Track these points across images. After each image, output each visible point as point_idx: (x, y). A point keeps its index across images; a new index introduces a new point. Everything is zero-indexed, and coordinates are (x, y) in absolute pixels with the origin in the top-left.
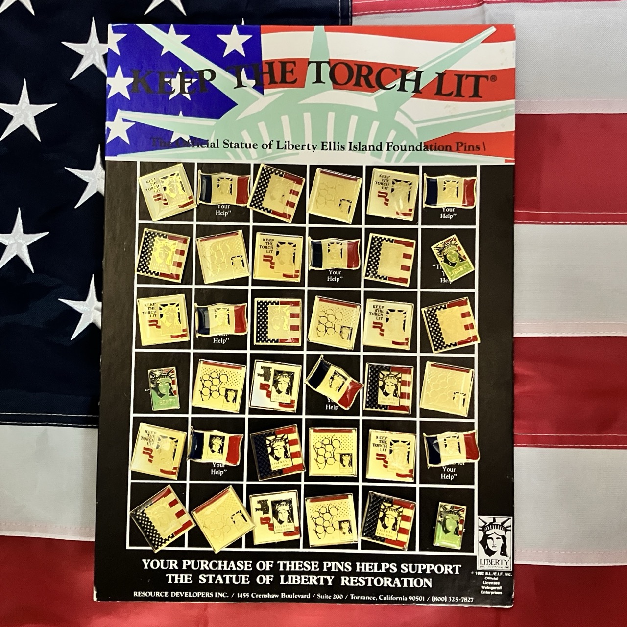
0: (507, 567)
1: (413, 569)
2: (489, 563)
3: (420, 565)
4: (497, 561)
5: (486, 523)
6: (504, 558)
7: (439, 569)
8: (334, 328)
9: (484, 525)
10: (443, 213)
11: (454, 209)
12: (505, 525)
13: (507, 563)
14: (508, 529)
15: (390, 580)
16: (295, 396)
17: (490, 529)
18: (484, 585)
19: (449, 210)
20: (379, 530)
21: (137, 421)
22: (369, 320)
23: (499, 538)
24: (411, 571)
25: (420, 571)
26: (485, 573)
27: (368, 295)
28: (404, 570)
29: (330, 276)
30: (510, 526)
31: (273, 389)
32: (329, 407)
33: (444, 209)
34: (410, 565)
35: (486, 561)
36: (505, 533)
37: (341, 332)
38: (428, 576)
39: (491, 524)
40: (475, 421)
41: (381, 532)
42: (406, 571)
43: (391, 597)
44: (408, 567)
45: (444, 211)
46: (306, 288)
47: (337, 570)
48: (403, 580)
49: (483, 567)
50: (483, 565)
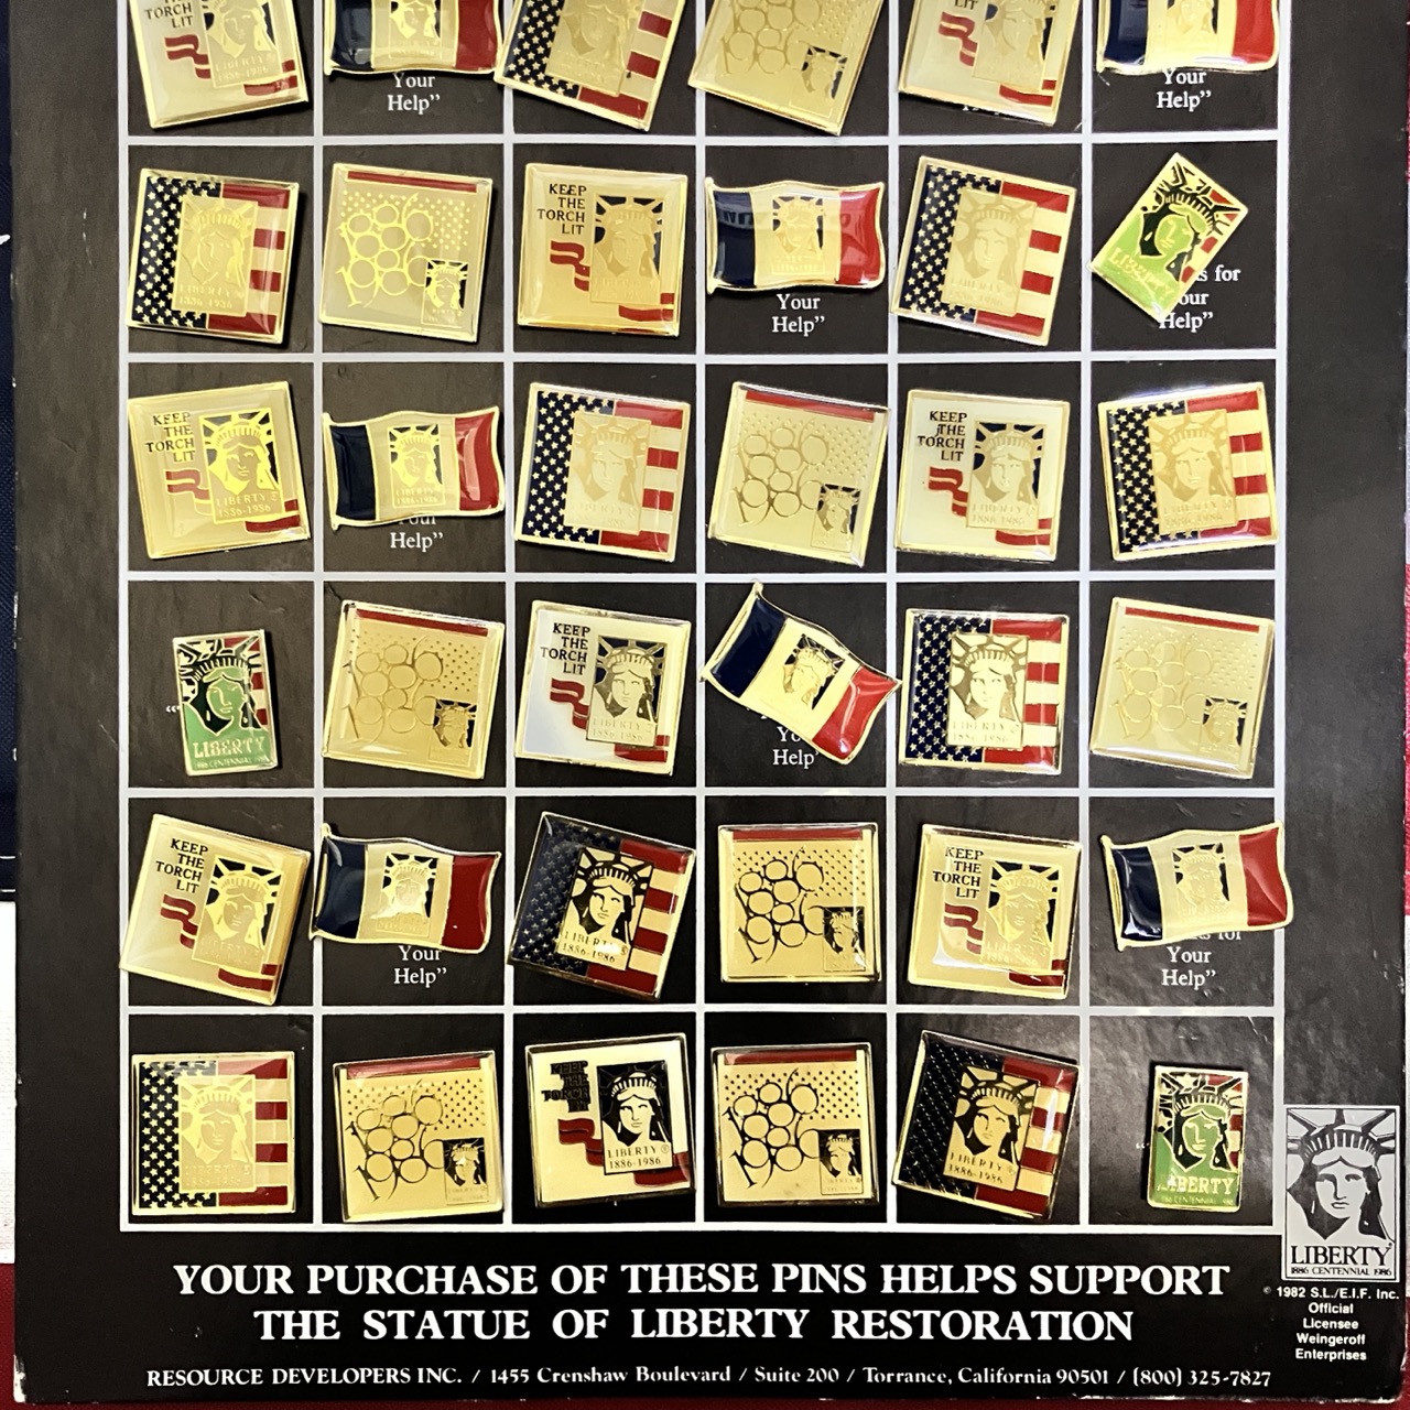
0: (1381, 1272)
1: (1071, 1284)
2: (1321, 1259)
3: (1093, 1270)
4: (1349, 1252)
5: (1311, 1128)
6: (1373, 1240)
7: (1156, 1280)
8: (797, 494)
9: (1308, 1134)
10: (1166, 88)
11: (1201, 75)
12: (1377, 1132)
13: (1382, 1257)
14: (1383, 1145)
15: (995, 1318)
16: (669, 722)
17: (1325, 1148)
18: (1305, 1331)
19: (1187, 78)
20: (956, 1157)
21: (143, 813)
22: (919, 461)
23: (1356, 1177)
24: (1062, 1288)
25: (1093, 1290)
26: (1308, 1293)
27: (914, 377)
28: (1040, 1287)
29: (780, 314)
30: (1394, 1137)
31: (591, 698)
32: (785, 757)
33: (1169, 77)
34: (1062, 1270)
35: (1312, 1251)
36: (1377, 1159)
37: (821, 504)
38: (1119, 1305)
39: (1328, 1129)
40: (1277, 792)
41: (961, 1165)
42: (1049, 1287)
43: (999, 1374)
44: (1053, 1277)
45: (1169, 82)
46: (701, 359)
47: (818, 1290)
48: (1038, 1317)
49: (1303, 1271)
50: (1303, 1266)
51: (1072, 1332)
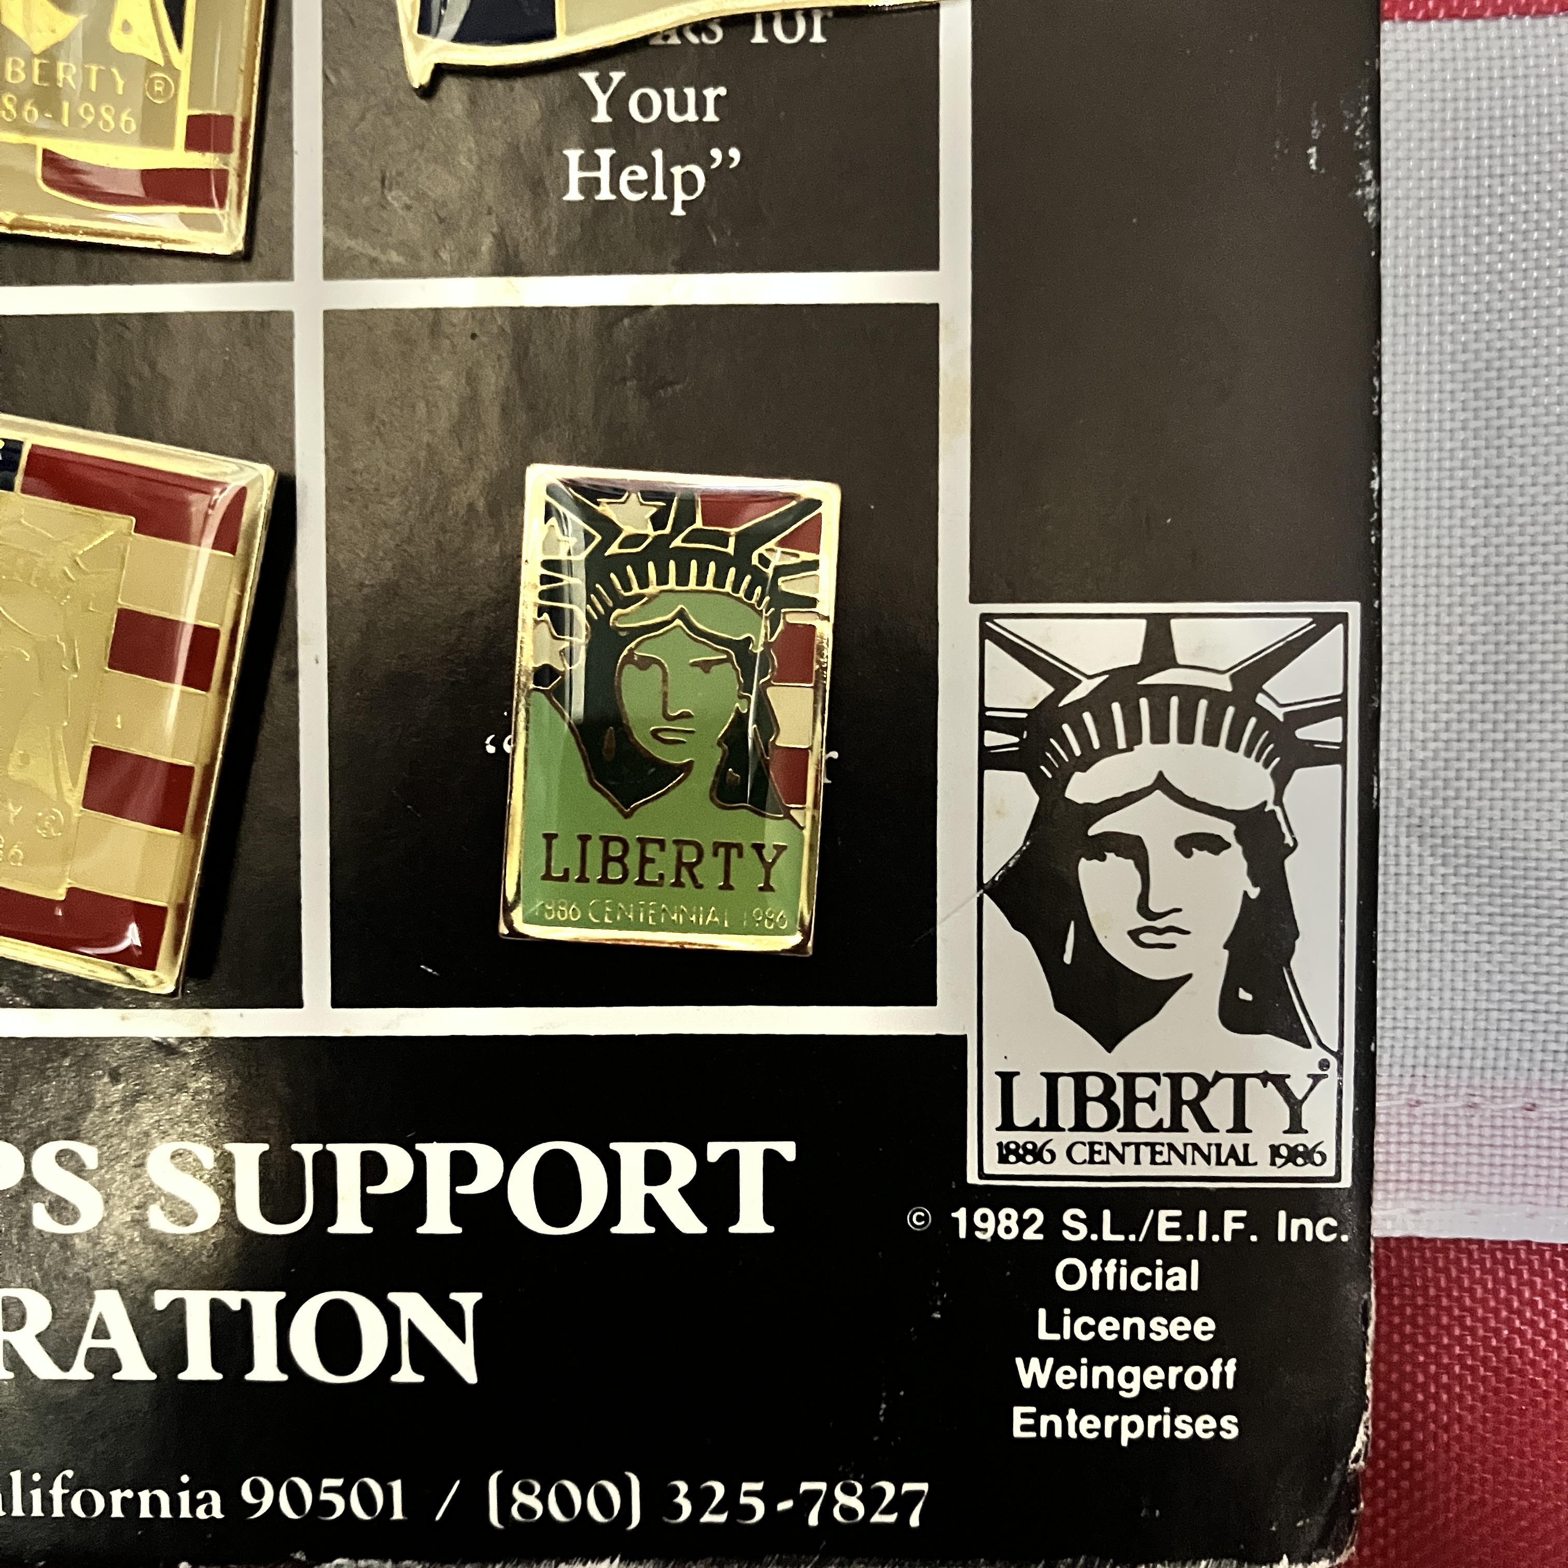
0: (1293, 1155)
5: (1062, 681)
13: (1295, 1105)
14: (1302, 733)
18: (1043, 1351)
23: (1215, 844)
25: (349, 1222)
26: (1053, 1226)
30: (1338, 708)
35: (1066, 1088)
36: (1281, 779)
43: (57, 1491)
49: (1037, 1155)
50: (1039, 1138)
51: (285, 1359)
